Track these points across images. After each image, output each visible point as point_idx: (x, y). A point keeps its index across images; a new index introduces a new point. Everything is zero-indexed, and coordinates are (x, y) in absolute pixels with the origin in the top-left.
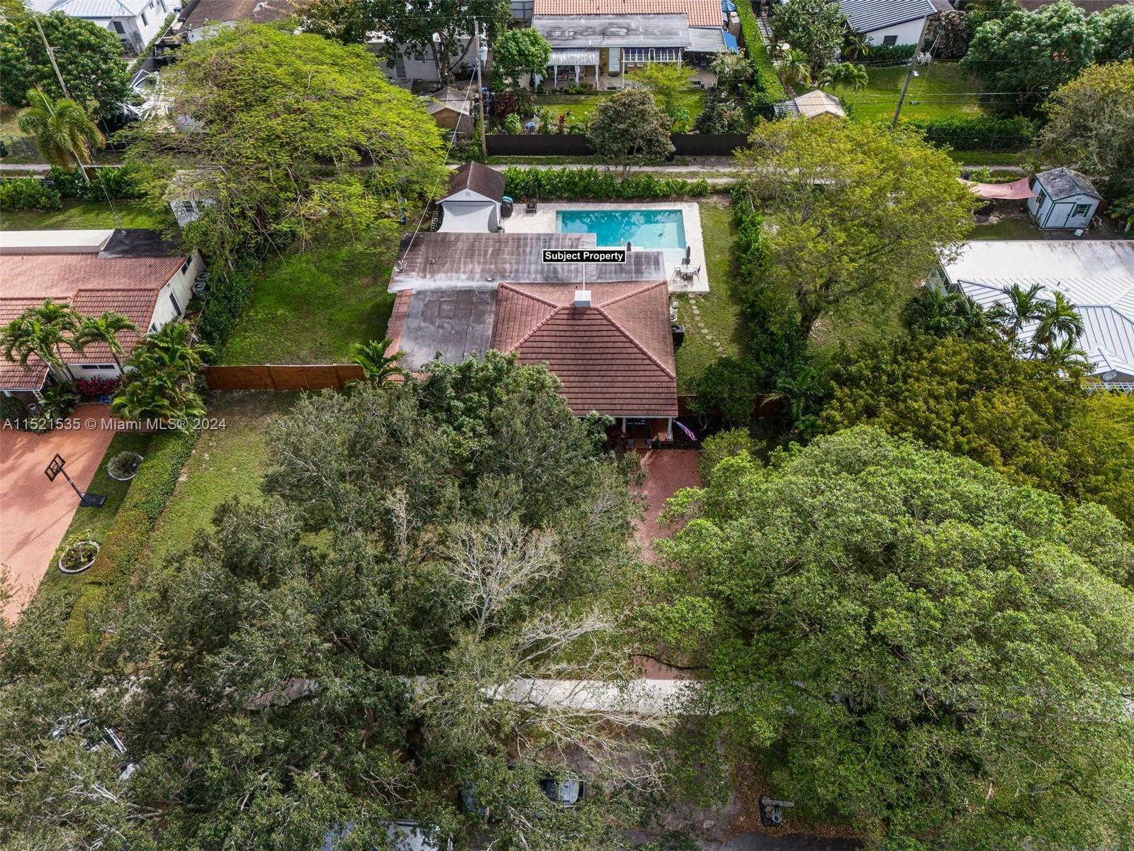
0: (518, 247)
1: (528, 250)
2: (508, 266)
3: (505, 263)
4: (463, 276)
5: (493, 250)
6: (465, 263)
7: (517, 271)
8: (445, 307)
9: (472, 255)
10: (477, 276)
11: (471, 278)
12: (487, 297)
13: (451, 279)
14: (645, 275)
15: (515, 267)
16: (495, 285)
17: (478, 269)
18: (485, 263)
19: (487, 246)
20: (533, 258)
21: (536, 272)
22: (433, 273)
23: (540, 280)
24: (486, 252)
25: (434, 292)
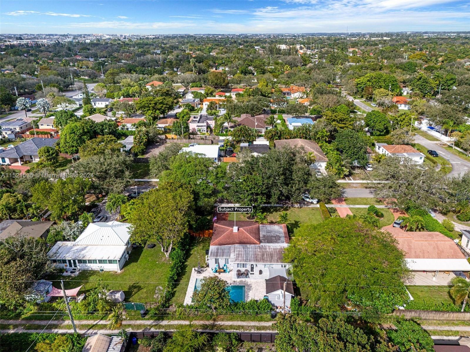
0: (256, 257)
1: (253, 256)
2: (259, 250)
3: (260, 251)
4: (271, 247)
5: (264, 256)
6: (272, 251)
7: (255, 248)
8: (274, 239)
9: (271, 254)
10: (267, 247)
11: (269, 246)
12: (263, 241)
13: (275, 246)
14: (216, 248)
15: (256, 250)
16: (261, 244)
17: (268, 250)
18: (266, 251)
19: (267, 257)
20: (251, 253)
21: (249, 248)
22: (281, 248)
23: (248, 245)
24: (266, 255)
25: (279, 242)
